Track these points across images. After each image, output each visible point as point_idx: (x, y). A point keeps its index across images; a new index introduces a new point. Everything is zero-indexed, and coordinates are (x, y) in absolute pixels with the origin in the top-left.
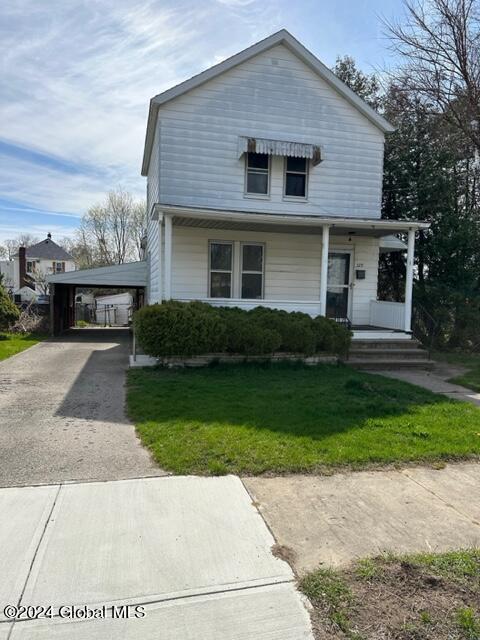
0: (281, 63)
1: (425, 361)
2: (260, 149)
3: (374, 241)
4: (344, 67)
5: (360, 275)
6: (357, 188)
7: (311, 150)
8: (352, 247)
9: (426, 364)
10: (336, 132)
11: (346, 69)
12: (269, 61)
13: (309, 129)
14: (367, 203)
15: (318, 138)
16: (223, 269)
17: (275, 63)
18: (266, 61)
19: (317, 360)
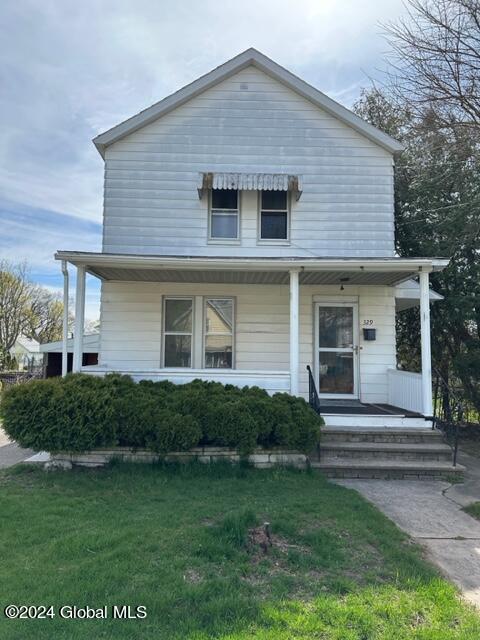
0: (251, 87)
1: (448, 465)
2: (218, 184)
3: (387, 290)
4: (371, 100)
5: (369, 335)
6: (358, 224)
7: (286, 180)
8: (354, 299)
9: (448, 471)
10: (326, 159)
11: (374, 102)
12: (237, 87)
13: (290, 158)
14: (374, 242)
15: (302, 167)
16: (180, 330)
17: (244, 87)
18: (233, 87)
19: (273, 459)
